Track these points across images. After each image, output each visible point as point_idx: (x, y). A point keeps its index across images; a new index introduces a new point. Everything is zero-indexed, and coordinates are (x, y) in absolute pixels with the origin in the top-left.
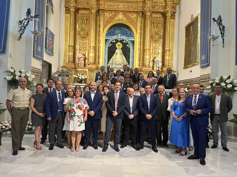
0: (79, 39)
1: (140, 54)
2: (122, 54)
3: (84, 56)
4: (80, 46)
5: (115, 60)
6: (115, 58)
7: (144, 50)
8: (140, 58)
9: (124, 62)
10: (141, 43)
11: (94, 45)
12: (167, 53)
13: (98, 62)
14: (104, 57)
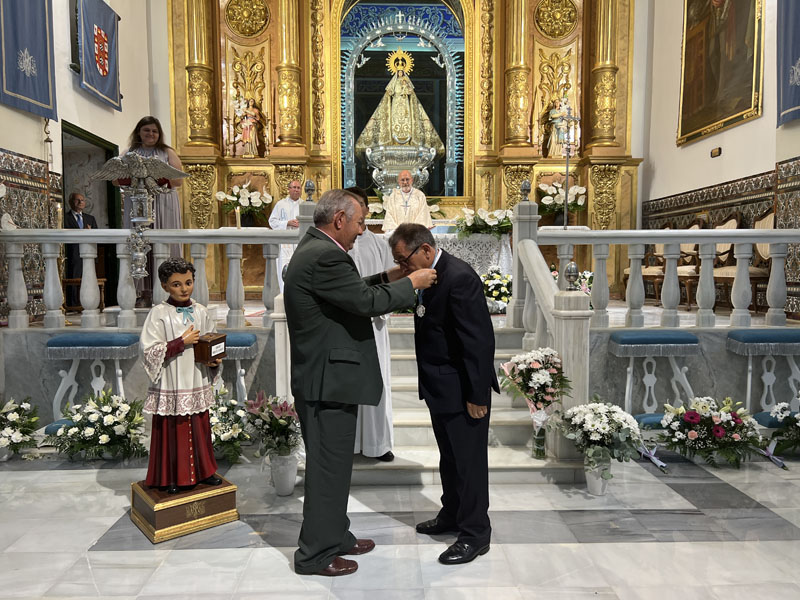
0: (232, 39)
1: (490, 94)
2: (414, 96)
3: (256, 111)
4: (238, 66)
5: (386, 125)
6: (387, 116)
7: (506, 75)
8: (490, 110)
9: (424, 131)
10: (491, 43)
11: (293, 62)
12: (606, 83)
13: (317, 135)
14: (339, 114)
